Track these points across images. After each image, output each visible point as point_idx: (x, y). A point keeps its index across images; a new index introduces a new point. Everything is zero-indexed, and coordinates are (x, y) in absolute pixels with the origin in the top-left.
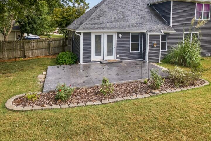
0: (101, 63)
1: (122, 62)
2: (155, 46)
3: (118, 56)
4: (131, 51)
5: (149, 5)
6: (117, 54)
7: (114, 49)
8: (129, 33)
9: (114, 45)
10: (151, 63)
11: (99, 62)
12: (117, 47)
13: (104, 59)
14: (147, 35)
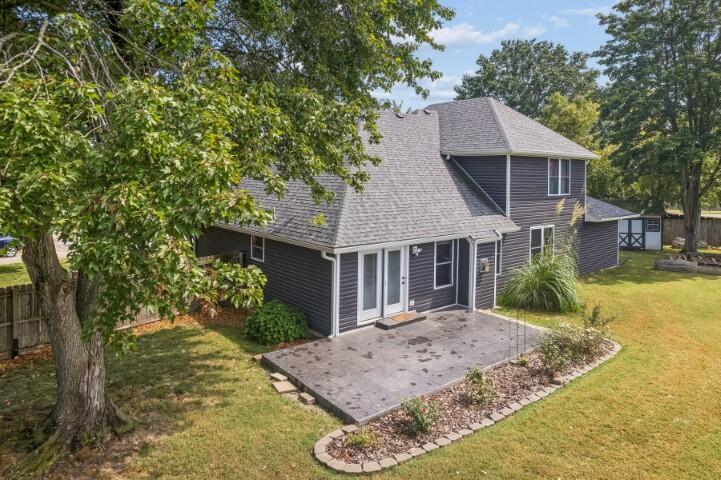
0: (379, 325)
1: (424, 318)
2: (487, 269)
3: (412, 303)
4: (438, 285)
5: (448, 158)
6: (410, 298)
7: (402, 286)
8: (432, 244)
9: (402, 275)
10: (480, 311)
11: (373, 324)
12: (410, 279)
13: (382, 315)
14: (471, 245)
